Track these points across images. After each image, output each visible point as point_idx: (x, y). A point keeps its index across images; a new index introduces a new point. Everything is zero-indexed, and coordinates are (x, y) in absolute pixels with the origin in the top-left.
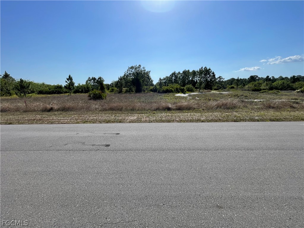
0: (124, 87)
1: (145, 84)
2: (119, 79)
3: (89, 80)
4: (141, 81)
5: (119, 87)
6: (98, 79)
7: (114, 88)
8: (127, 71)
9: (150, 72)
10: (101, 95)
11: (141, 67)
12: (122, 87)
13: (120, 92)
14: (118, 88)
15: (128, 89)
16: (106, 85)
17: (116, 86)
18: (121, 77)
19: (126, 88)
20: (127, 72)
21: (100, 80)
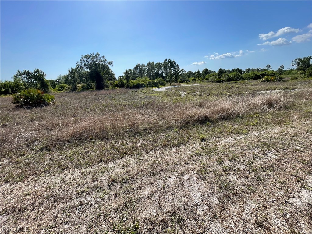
0: (78, 83)
1: (108, 78)
2: (69, 71)
3: (19, 74)
4: (102, 74)
5: (71, 83)
6: (35, 72)
7: (63, 85)
8: (80, 61)
9: (112, 62)
10: (41, 98)
11: (101, 56)
12: (75, 83)
13: (74, 89)
14: (69, 85)
15: (85, 85)
16: (50, 81)
17: (66, 83)
18: (72, 69)
19: (82, 85)
20: (81, 63)
21: (39, 73)
